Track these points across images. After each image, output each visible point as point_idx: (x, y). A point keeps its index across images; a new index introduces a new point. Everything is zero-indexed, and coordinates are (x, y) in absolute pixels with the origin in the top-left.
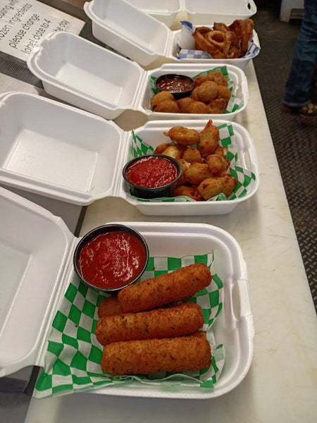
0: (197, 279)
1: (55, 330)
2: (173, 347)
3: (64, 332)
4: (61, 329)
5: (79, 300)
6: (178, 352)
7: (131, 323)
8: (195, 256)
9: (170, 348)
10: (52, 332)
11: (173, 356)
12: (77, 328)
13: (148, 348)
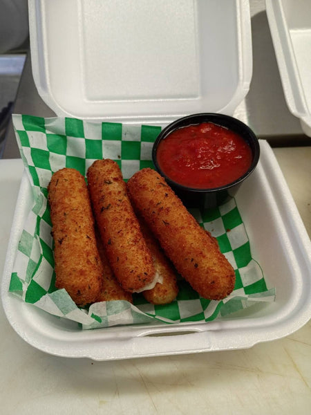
0: (196, 266)
1: (100, 128)
2: (75, 239)
3: (104, 142)
4: (106, 136)
5: (147, 146)
6: (68, 246)
7: (107, 189)
8: (263, 279)
9: (73, 236)
10: (96, 125)
11: (63, 242)
12: (117, 159)
13: (72, 210)
